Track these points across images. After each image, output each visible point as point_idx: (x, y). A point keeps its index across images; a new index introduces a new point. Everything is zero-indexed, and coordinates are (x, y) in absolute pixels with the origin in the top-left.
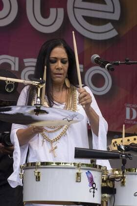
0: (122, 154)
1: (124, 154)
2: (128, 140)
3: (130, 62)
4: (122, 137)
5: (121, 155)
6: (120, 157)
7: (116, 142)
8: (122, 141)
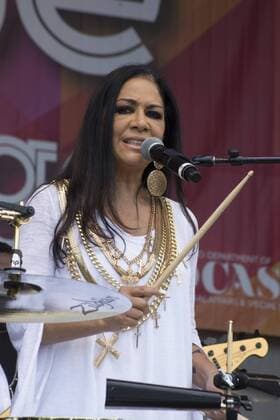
0: (227, 397)
1: (230, 397)
2: (243, 348)
3: (240, 158)
4: (226, 341)
5: (223, 398)
6: (223, 405)
7: (211, 353)
8: (226, 351)
